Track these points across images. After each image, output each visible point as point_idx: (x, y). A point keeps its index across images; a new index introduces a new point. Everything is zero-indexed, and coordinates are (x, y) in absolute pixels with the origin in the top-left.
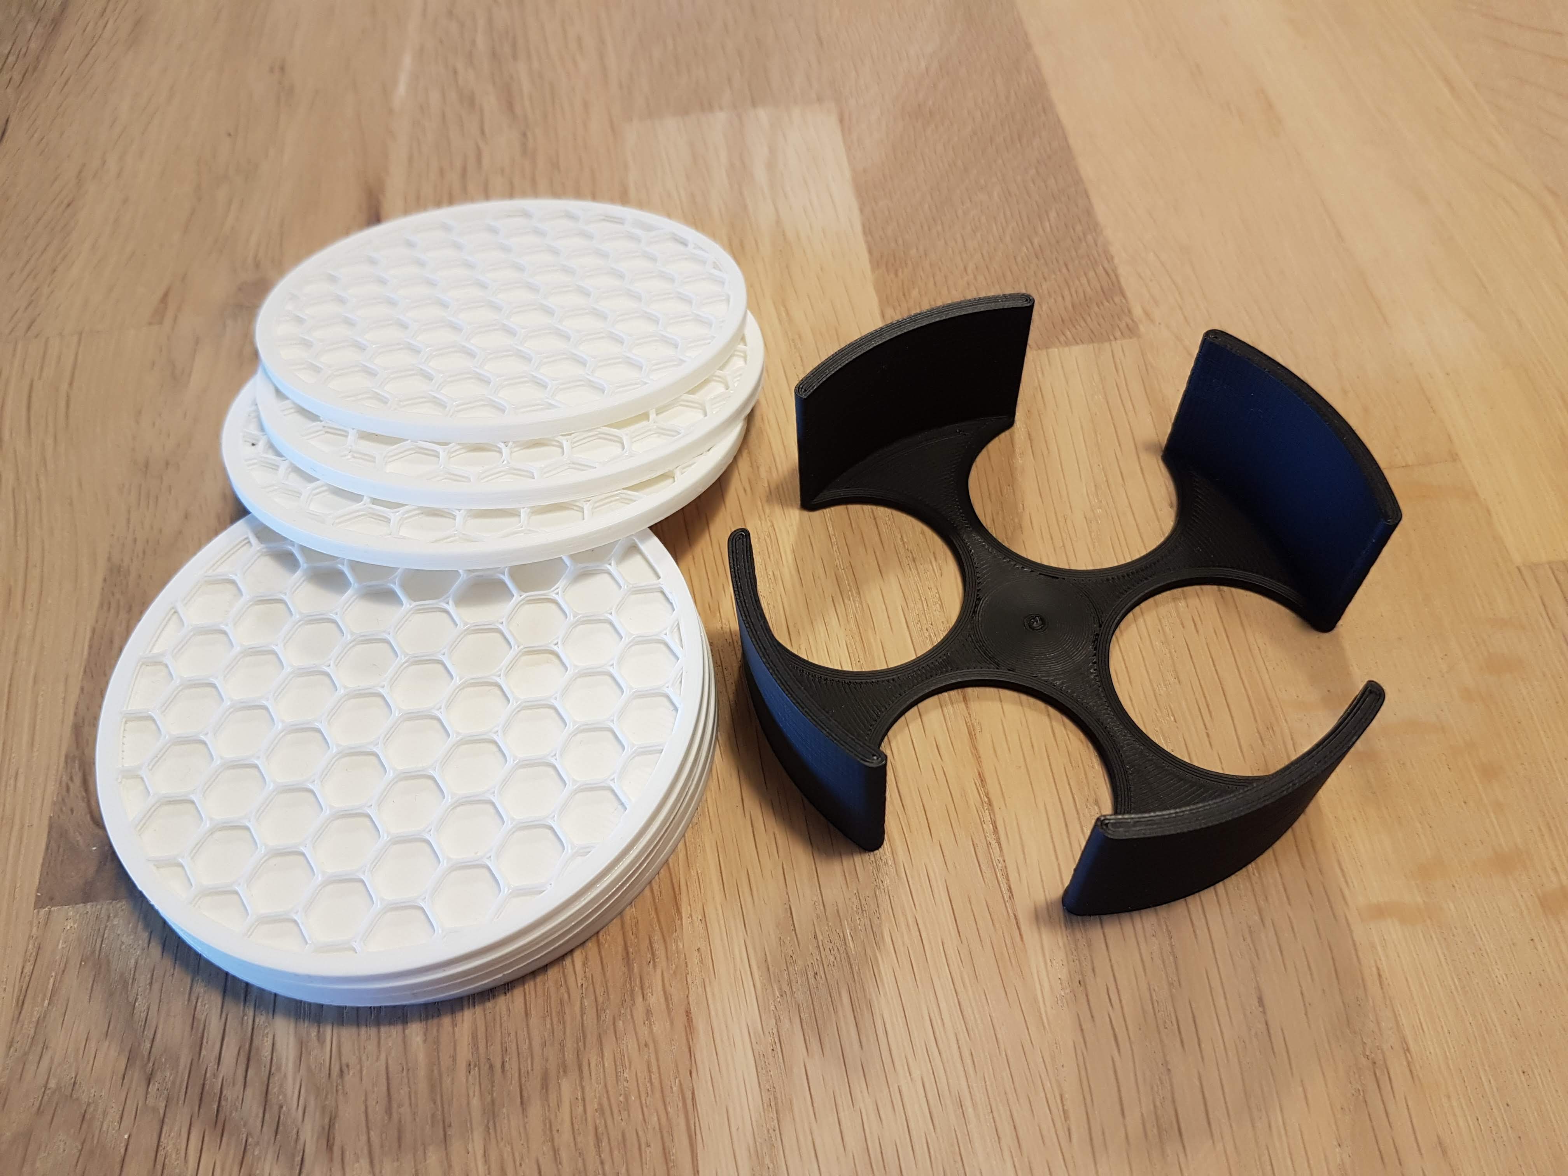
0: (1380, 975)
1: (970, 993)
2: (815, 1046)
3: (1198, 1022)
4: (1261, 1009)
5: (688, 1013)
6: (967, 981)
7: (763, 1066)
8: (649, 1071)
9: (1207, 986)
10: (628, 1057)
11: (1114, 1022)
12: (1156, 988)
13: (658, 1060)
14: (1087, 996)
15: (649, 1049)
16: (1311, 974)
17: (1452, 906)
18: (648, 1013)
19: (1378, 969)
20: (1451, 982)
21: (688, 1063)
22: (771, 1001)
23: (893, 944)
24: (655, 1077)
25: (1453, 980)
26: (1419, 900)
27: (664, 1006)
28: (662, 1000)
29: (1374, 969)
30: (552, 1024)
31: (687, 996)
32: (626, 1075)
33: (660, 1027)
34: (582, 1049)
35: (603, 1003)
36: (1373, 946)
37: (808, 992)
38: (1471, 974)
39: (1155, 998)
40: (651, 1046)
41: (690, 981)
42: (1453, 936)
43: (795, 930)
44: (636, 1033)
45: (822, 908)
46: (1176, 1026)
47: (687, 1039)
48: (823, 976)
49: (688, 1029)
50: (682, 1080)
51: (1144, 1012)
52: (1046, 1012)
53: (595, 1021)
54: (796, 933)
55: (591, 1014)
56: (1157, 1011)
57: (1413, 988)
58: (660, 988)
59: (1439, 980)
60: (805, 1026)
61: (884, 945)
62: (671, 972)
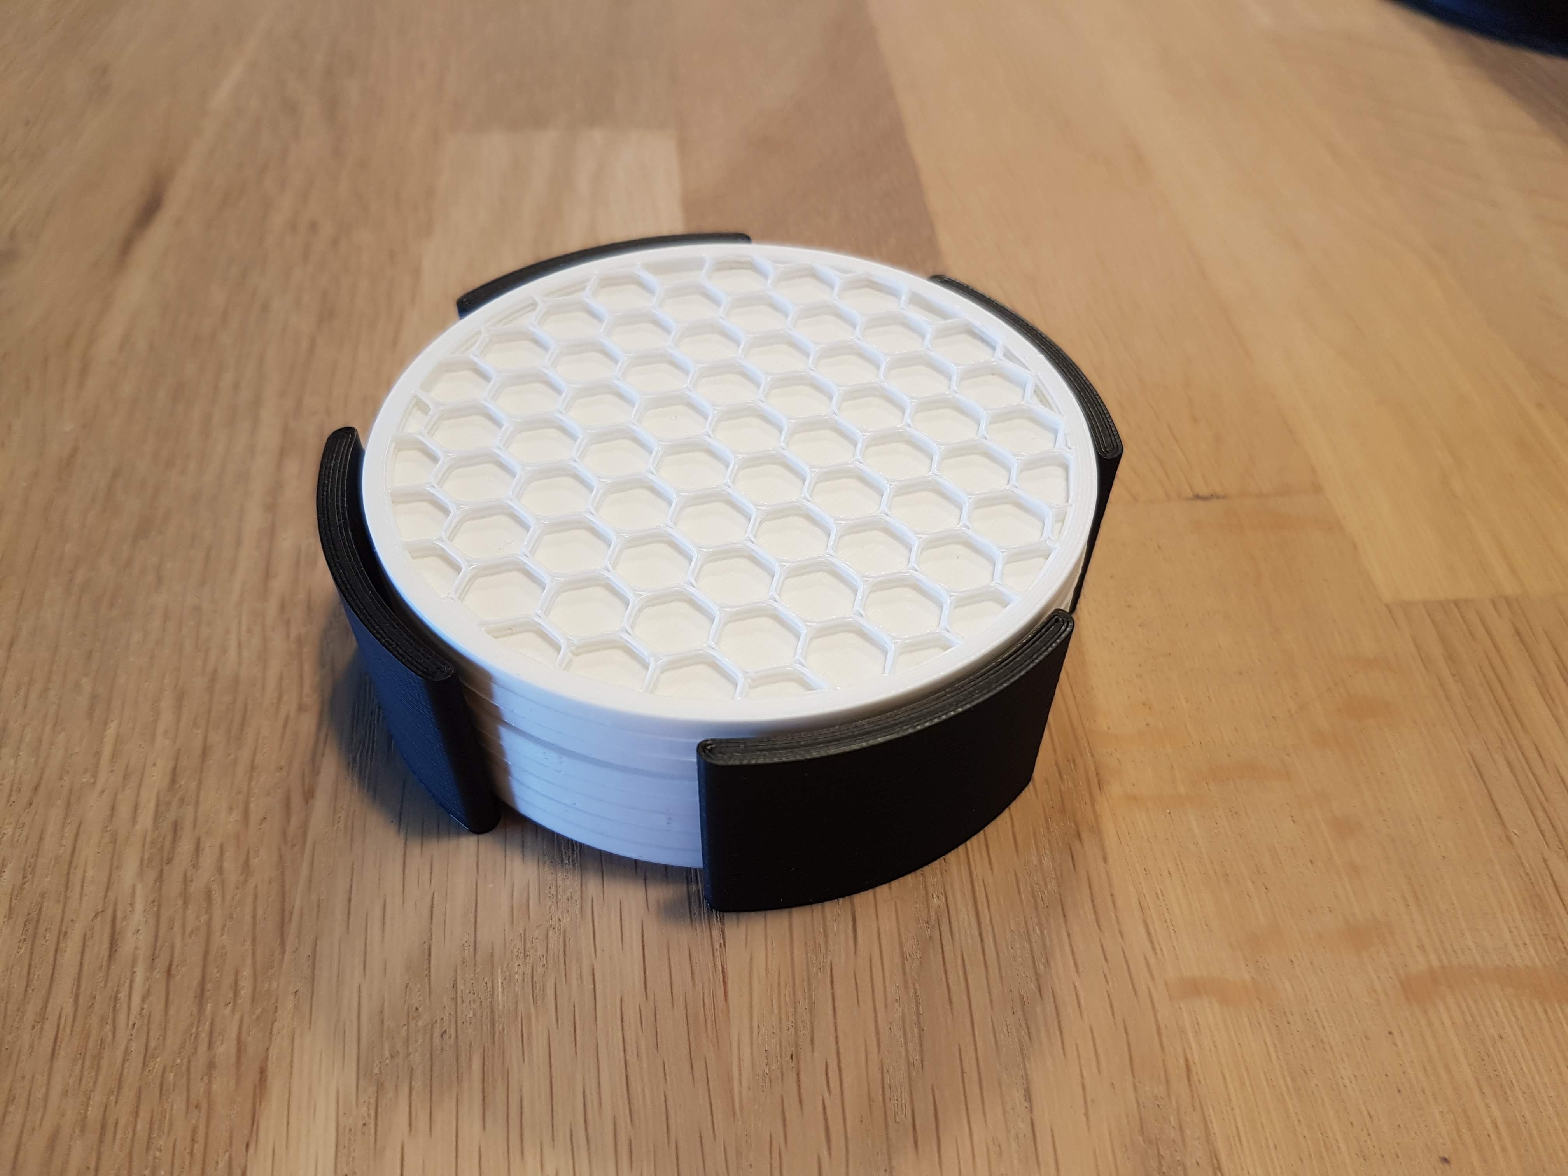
0: (1188, 1069)
1: (645, 1066)
2: (422, 1122)
3: (940, 1116)
4: (1027, 1104)
5: (263, 1071)
6: (643, 1049)
7: (346, 1145)
8: (193, 1140)
9: (959, 1069)
10: (170, 1119)
11: (829, 1110)
12: (891, 1069)
13: (208, 1127)
14: (798, 1075)
15: (200, 1112)
16: (1098, 1062)
17: (1288, 985)
18: (211, 1065)
19: (1187, 1060)
20: (1281, 1082)
21: (246, 1132)
22: (377, 1063)
23: (556, 999)
24: (198, 1148)
25: (1284, 1077)
26: (1247, 977)
27: (233, 1059)
28: (234, 1050)
29: (1182, 1061)
30: (82, 1071)
31: (267, 1049)
32: (161, 1142)
33: (221, 1085)
34: (113, 1103)
35: (155, 1049)
36: (1183, 1032)
37: (429, 1055)
38: (1309, 1072)
39: (887, 1081)
40: (204, 1106)
41: (275, 1031)
42: (1288, 1022)
43: (429, 976)
44: (188, 1090)
45: (472, 950)
46: (910, 1120)
47: (254, 1104)
48: (453, 1035)
49: (258, 1091)
50: (233, 1156)
51: (870, 1100)
52: (740, 1093)
53: (140, 1070)
54: (429, 980)
55: (136, 1060)
56: (887, 1100)
57: (1231, 1087)
58: (234, 1035)
59: (1267, 1079)
60: (414, 1097)
61: (543, 1000)
62: (254, 1017)
